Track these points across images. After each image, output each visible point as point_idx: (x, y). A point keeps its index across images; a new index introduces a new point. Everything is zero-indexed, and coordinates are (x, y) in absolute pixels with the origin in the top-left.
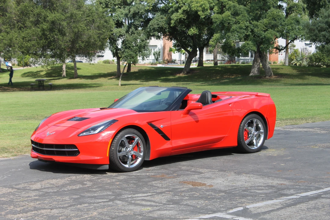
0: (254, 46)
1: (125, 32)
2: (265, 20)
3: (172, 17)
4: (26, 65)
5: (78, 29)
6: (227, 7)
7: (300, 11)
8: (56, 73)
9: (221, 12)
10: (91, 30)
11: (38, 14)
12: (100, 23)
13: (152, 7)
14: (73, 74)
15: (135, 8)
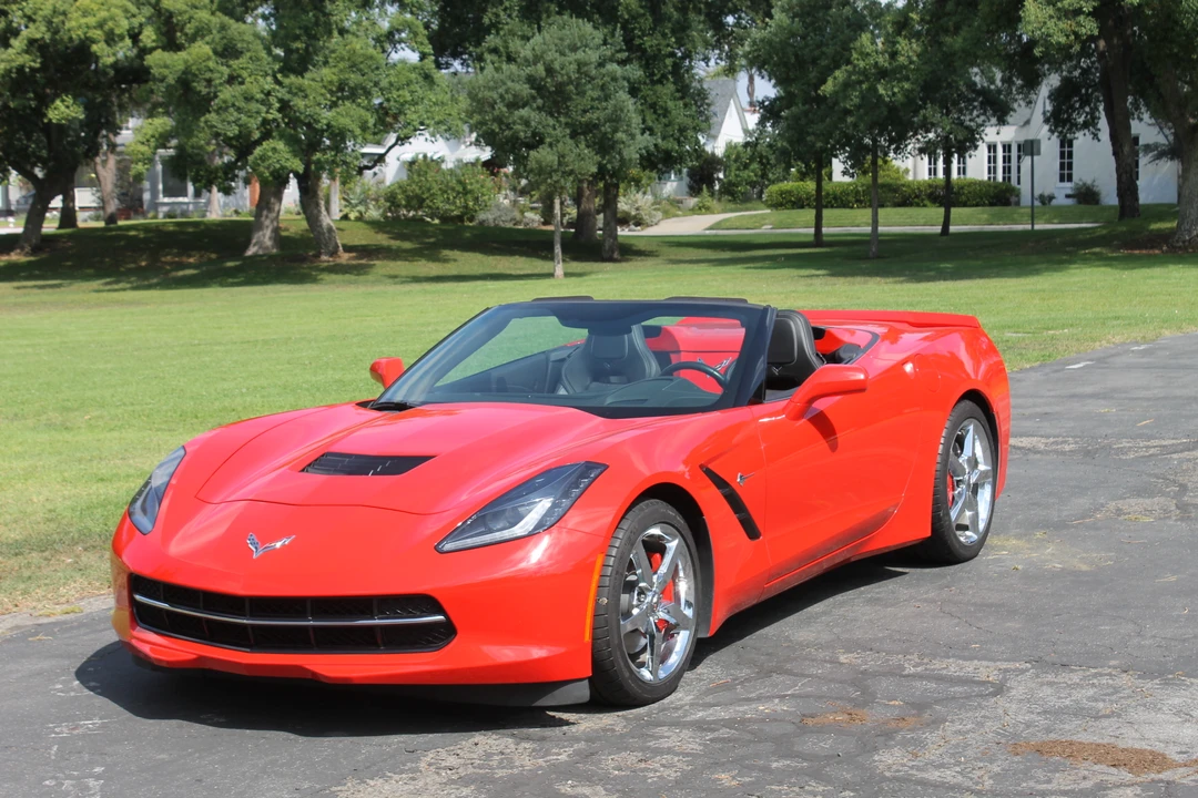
0: (295, 156)
2: (325, 71)
6: (189, 28)
7: (422, 44)
9: (168, 43)
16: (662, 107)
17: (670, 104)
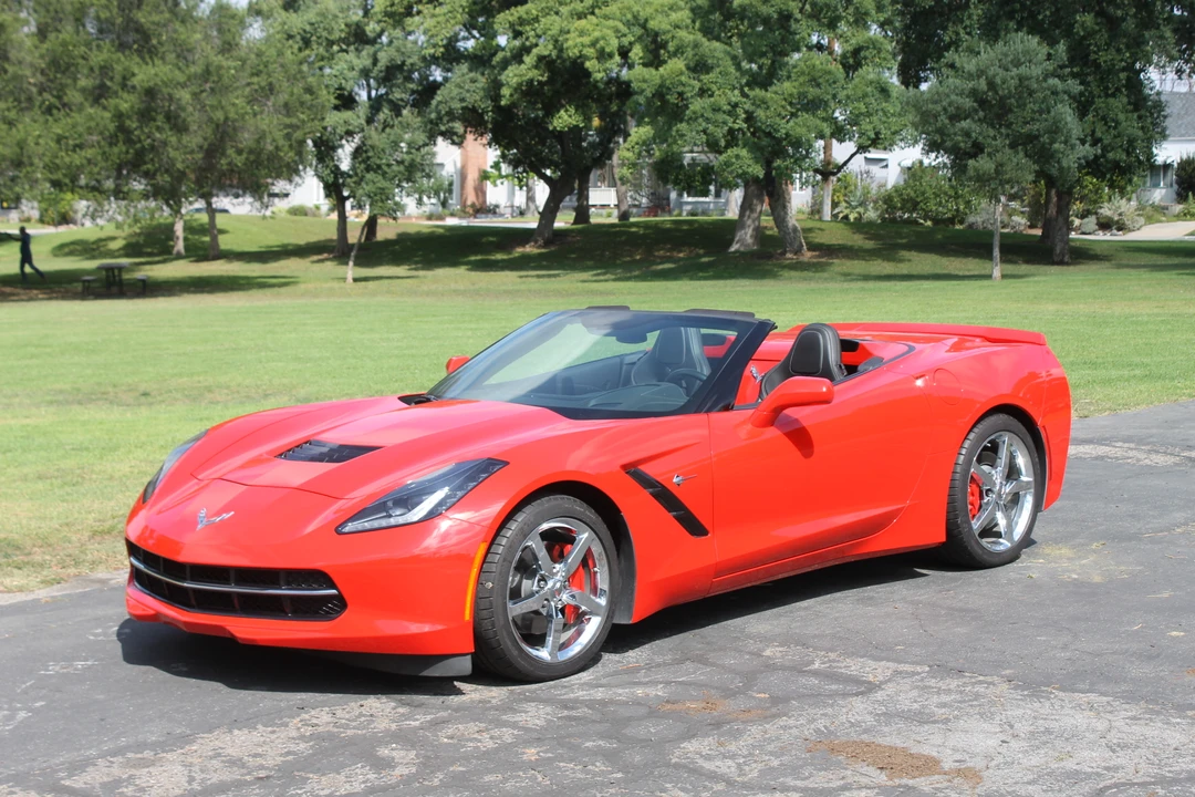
0: (757, 162)
1: (363, 122)
2: (787, 85)
3: (503, 78)
4: (65, 219)
5: (226, 113)
6: (671, 46)
7: (885, 59)
8: (155, 243)
9: (654, 60)
10: (264, 116)
11: (101, 68)
12: (292, 94)
13: (442, 50)
14: (204, 247)
15: (392, 51)
16: (1113, 120)
17: (1121, 117)
